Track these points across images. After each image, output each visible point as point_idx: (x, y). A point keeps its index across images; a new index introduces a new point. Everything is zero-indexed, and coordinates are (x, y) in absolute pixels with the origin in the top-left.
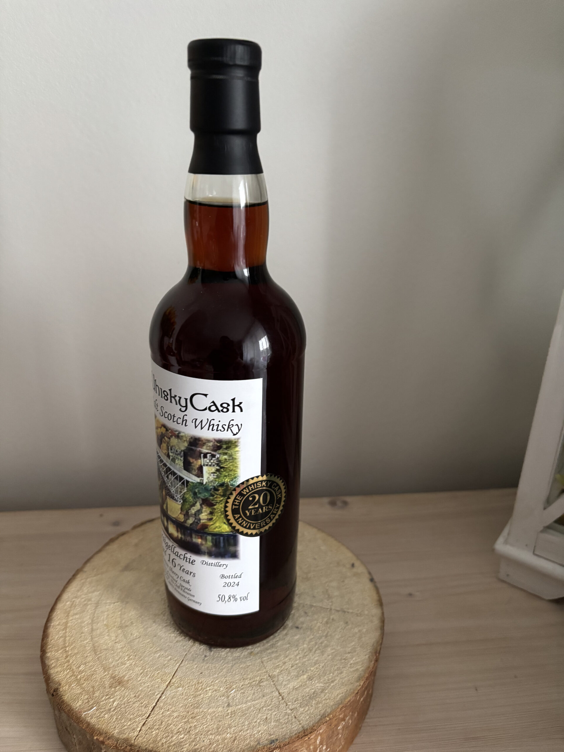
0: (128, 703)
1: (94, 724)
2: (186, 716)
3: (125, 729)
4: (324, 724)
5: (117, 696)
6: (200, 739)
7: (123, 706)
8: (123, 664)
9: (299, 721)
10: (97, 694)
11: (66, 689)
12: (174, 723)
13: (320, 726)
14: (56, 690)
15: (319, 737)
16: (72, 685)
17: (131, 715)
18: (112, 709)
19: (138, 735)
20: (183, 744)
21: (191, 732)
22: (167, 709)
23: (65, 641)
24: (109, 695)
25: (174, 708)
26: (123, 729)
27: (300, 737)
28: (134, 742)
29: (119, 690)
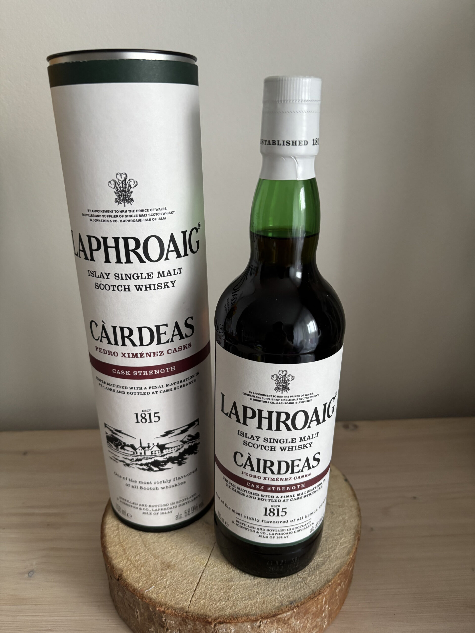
0: (178, 581)
1: (155, 599)
2: (224, 588)
3: (179, 600)
4: (327, 587)
5: (168, 576)
6: (237, 604)
7: (174, 584)
8: (168, 552)
9: (309, 587)
10: (153, 576)
11: (128, 574)
12: (216, 593)
13: (325, 589)
14: (120, 576)
15: (324, 598)
16: (133, 570)
17: (182, 590)
18: (167, 587)
19: (190, 604)
20: (225, 609)
21: (229, 599)
22: (209, 584)
23: (119, 538)
24: (162, 576)
25: (213, 583)
26: (178, 600)
27: (312, 598)
28: (188, 609)
29: (169, 572)
